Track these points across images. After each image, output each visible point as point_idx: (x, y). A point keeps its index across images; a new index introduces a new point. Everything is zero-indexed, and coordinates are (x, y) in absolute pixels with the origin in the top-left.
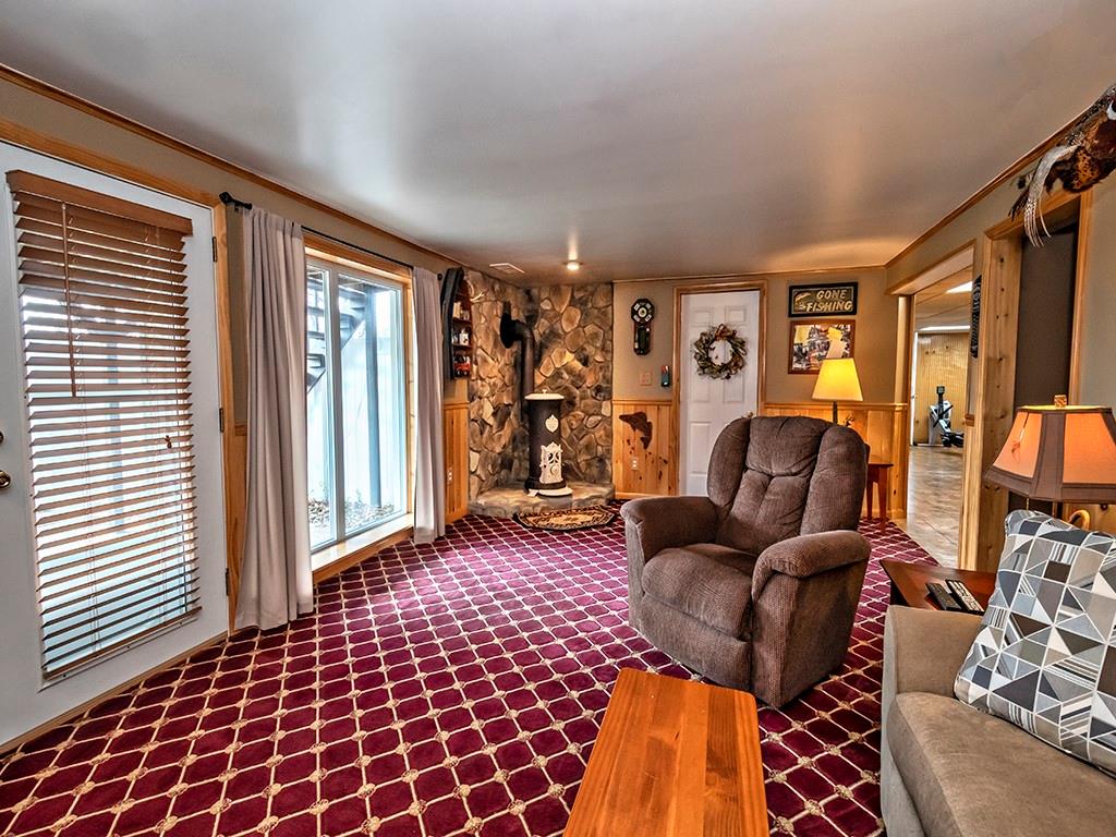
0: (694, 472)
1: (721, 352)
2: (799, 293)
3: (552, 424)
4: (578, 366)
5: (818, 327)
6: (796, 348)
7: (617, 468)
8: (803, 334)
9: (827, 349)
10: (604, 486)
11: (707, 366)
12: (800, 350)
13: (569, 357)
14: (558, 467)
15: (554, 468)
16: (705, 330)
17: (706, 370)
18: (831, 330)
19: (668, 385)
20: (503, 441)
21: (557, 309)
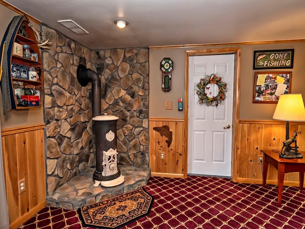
0: (196, 160)
1: (213, 91)
2: (260, 55)
3: (110, 136)
4: (128, 98)
5: (271, 75)
6: (257, 88)
7: (152, 158)
8: (261, 79)
9: (275, 88)
10: (144, 170)
11: (204, 99)
12: (260, 89)
13: (123, 93)
14: (114, 165)
15: (112, 166)
16: (203, 77)
17: (204, 101)
18: (279, 78)
19: (182, 110)
20: (80, 146)
21: (115, 63)
